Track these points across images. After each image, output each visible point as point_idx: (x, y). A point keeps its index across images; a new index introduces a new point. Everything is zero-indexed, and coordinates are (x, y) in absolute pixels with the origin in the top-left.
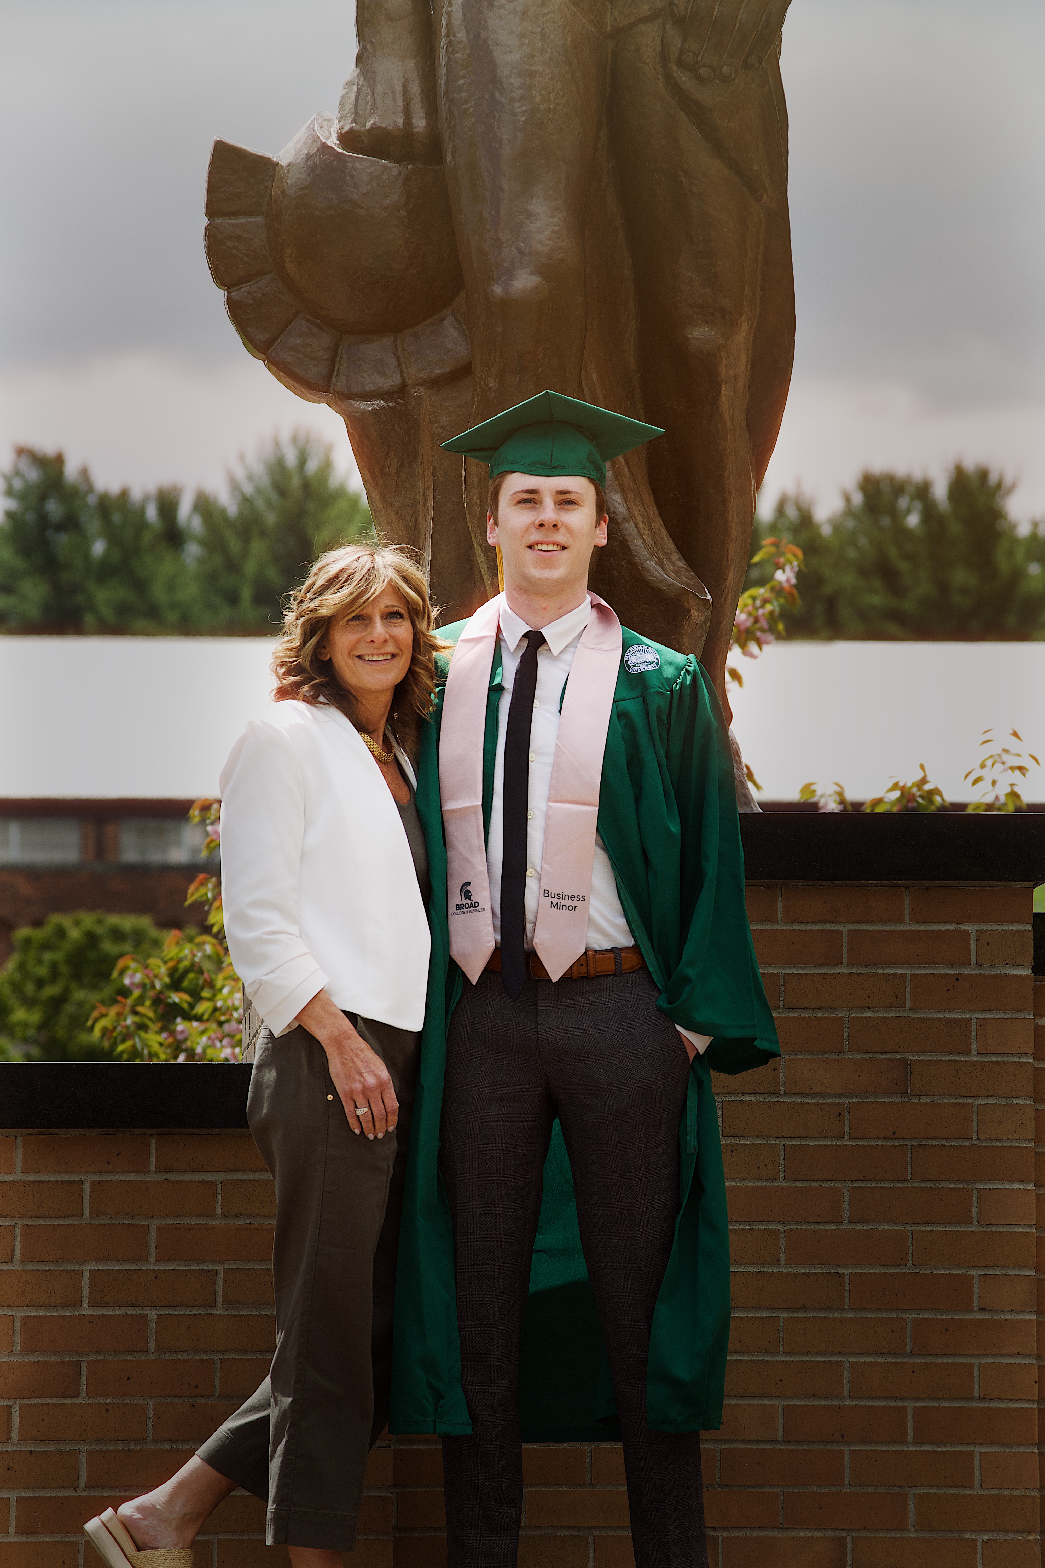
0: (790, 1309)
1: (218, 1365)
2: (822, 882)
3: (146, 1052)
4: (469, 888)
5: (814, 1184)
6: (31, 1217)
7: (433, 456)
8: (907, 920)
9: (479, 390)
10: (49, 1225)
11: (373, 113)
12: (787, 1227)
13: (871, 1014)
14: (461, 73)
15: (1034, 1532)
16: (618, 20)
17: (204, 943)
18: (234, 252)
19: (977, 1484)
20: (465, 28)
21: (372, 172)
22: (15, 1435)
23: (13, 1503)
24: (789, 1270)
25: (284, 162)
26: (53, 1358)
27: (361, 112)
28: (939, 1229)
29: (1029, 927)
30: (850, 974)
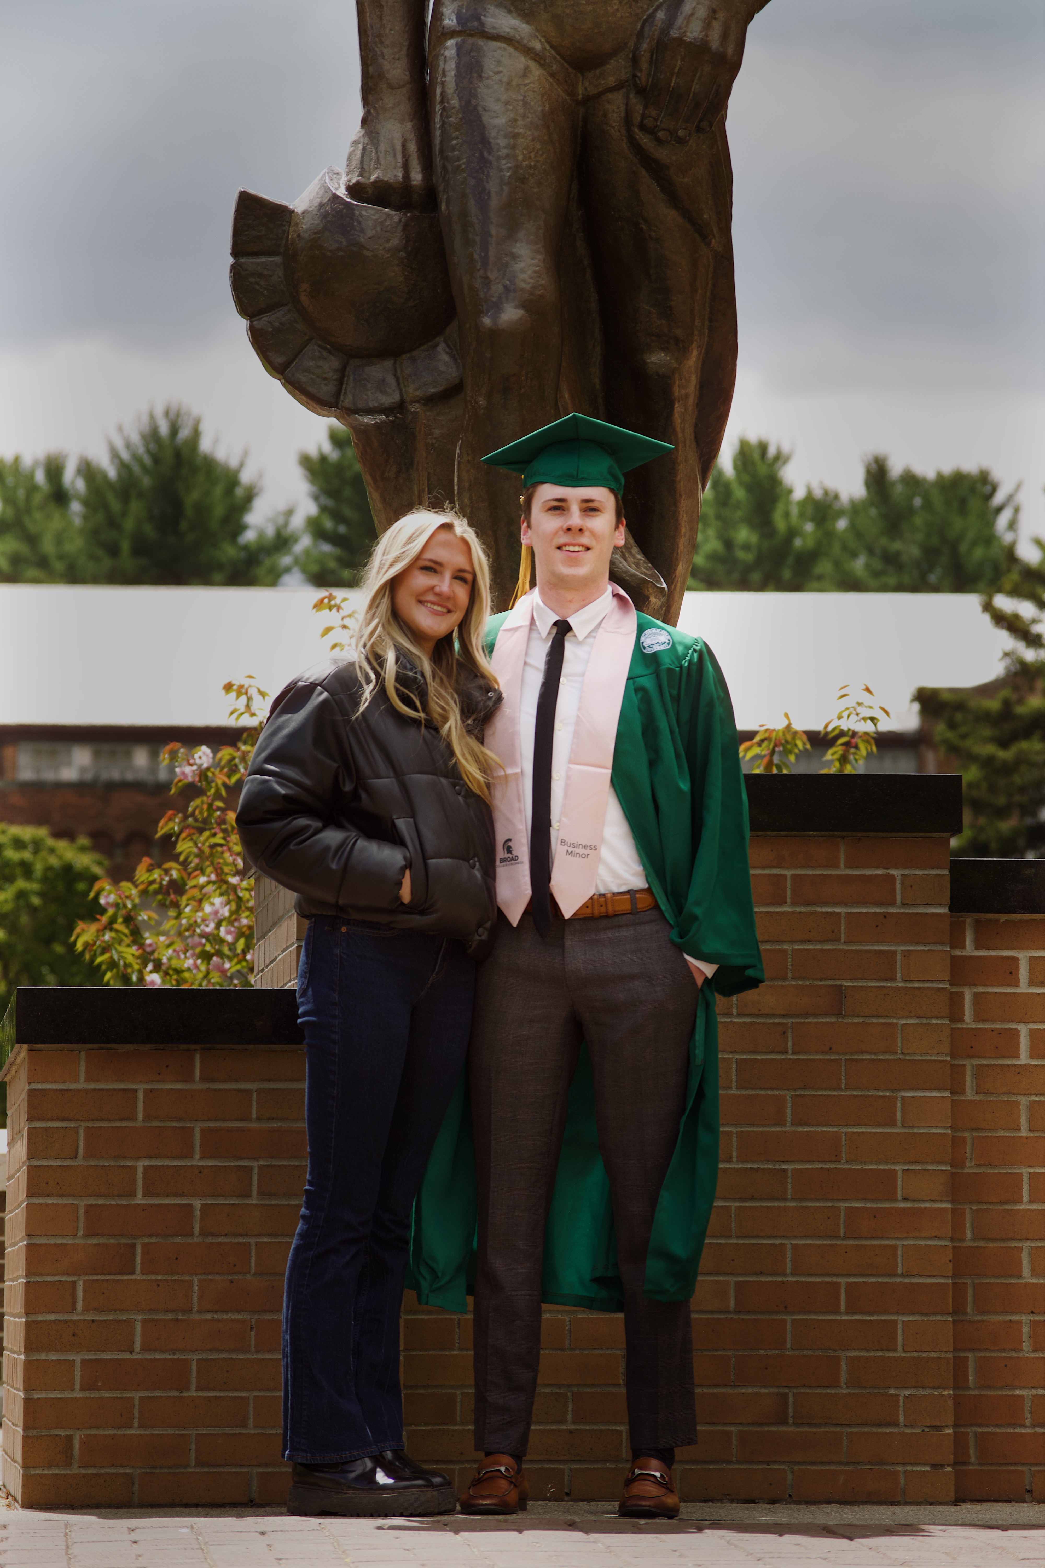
0: (741, 1200)
1: (253, 1247)
2: (769, 833)
3: (122, 963)
4: (510, 844)
5: (763, 1092)
6: (93, 1120)
7: (428, 463)
8: (842, 865)
9: (470, 407)
10: (109, 1127)
11: (377, 168)
12: (739, 1129)
13: (810, 947)
14: (454, 135)
15: (948, 1388)
16: (588, 89)
17: (171, 869)
18: (257, 287)
19: (900, 1347)
20: (458, 96)
21: (377, 219)
22: (80, 1306)
23: (78, 1364)
24: (740, 1166)
25: (299, 210)
26: (112, 1241)
27: (366, 167)
28: (869, 1130)
29: (946, 872)
30: (793, 913)
